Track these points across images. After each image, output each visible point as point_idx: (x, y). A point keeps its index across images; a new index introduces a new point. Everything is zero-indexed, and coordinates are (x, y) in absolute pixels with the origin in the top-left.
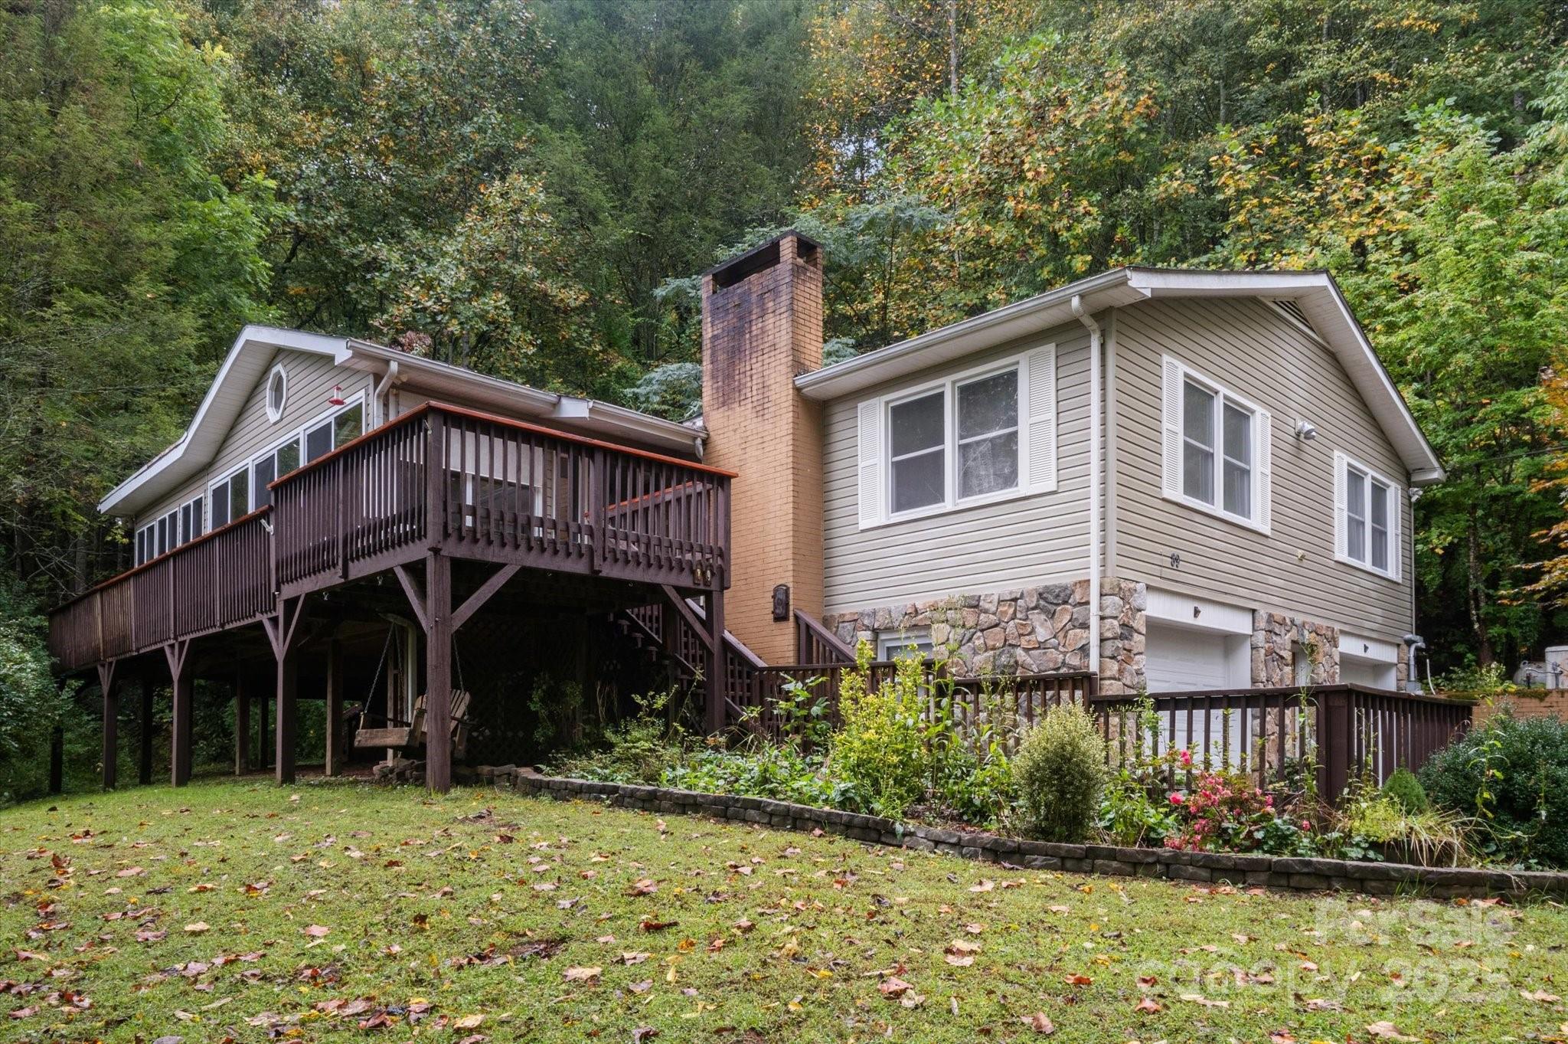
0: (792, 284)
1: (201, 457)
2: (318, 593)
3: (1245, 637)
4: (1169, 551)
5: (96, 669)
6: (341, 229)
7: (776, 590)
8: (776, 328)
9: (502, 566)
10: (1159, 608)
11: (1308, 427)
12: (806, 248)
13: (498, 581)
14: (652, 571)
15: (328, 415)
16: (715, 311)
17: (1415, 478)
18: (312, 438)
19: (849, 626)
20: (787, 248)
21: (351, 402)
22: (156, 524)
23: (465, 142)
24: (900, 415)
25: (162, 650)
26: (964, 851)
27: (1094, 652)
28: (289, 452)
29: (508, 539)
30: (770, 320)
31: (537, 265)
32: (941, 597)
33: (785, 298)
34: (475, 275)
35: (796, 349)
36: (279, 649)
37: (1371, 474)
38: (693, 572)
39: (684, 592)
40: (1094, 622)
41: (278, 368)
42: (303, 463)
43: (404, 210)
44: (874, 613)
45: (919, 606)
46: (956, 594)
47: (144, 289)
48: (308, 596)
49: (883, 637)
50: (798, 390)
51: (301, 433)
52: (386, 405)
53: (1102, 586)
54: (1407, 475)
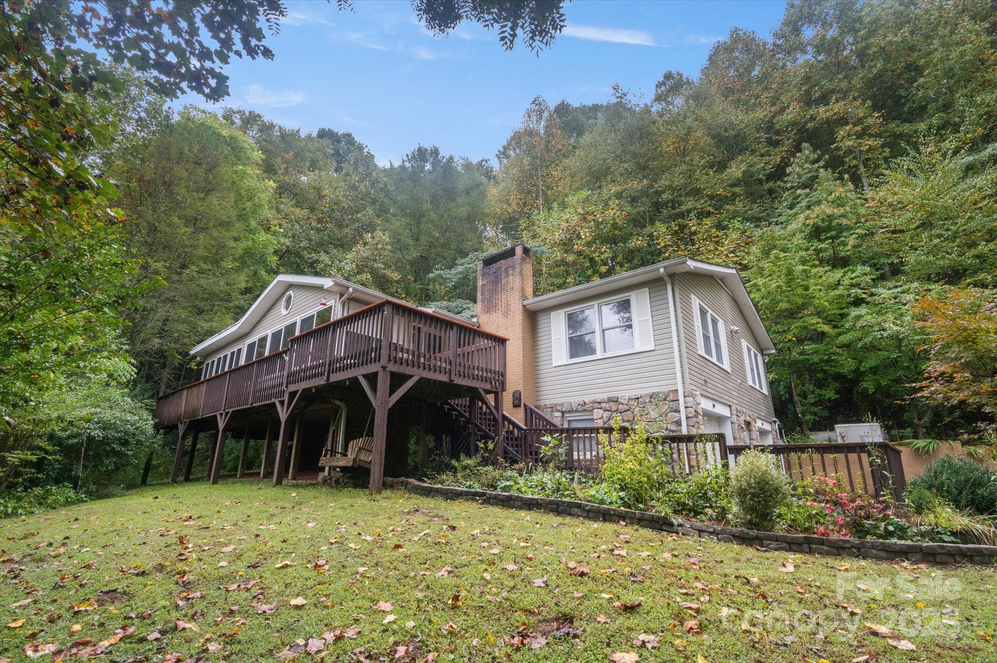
0: (521, 264)
1: (245, 330)
2: (310, 389)
3: (727, 418)
4: (704, 378)
5: (177, 425)
6: (305, 248)
7: (514, 393)
8: (514, 281)
9: (412, 376)
10: (706, 405)
11: (737, 328)
12: (526, 251)
13: (410, 384)
14: (475, 381)
15: (314, 311)
16: (483, 275)
17: (765, 352)
18: (304, 322)
19: (550, 410)
20: (519, 250)
21: (329, 304)
22: (216, 360)
23: (358, 220)
24: (570, 317)
25: (215, 416)
26: (720, 536)
27: (684, 423)
28: (291, 328)
29: (416, 364)
30: (511, 278)
31: (383, 263)
32: (599, 397)
33: (518, 270)
34: (357, 266)
35: (523, 290)
36: (283, 415)
37: (753, 350)
38: (491, 383)
39: (487, 392)
40: (682, 409)
41: (290, 292)
42: (297, 333)
43: (331, 244)
44: (562, 404)
45: (587, 401)
46: (605, 396)
47: (228, 264)
48: (304, 390)
49: (566, 415)
50: (524, 306)
51: (298, 319)
52: (344, 307)
53: (684, 393)
54: (762, 351)
